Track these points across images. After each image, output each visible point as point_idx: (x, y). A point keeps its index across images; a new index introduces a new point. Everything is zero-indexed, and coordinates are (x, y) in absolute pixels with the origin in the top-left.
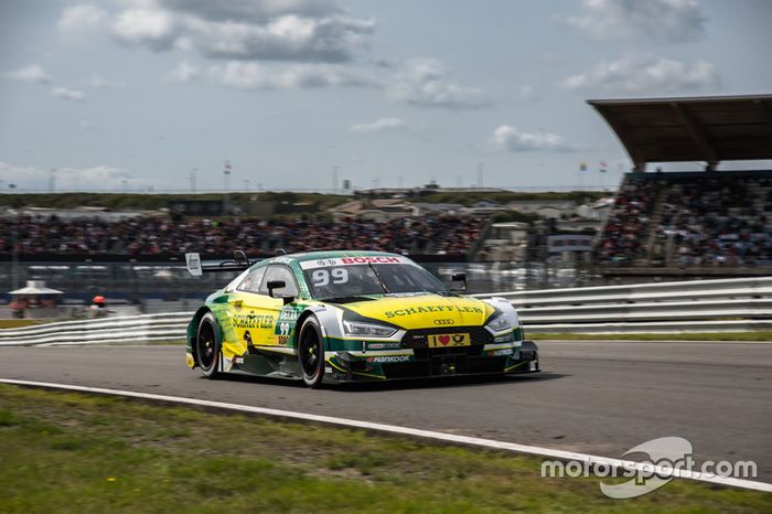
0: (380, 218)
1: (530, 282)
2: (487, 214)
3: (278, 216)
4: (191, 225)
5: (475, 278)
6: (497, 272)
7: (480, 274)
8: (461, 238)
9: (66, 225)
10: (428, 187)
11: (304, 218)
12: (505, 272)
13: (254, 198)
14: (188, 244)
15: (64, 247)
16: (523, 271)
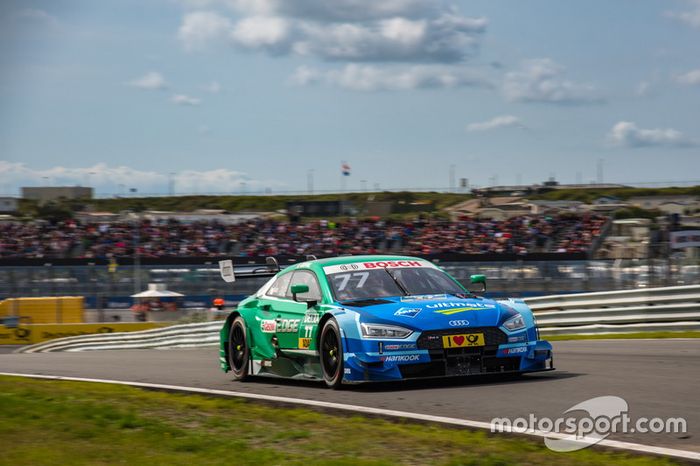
0: (498, 216)
1: (652, 279)
2: (607, 211)
3: (394, 216)
4: (309, 226)
5: (596, 276)
6: (618, 269)
7: (601, 272)
8: (580, 236)
9: (186, 229)
10: (547, 184)
11: (421, 217)
12: (627, 270)
13: (371, 199)
14: (306, 245)
15: (184, 249)
16: (645, 268)
